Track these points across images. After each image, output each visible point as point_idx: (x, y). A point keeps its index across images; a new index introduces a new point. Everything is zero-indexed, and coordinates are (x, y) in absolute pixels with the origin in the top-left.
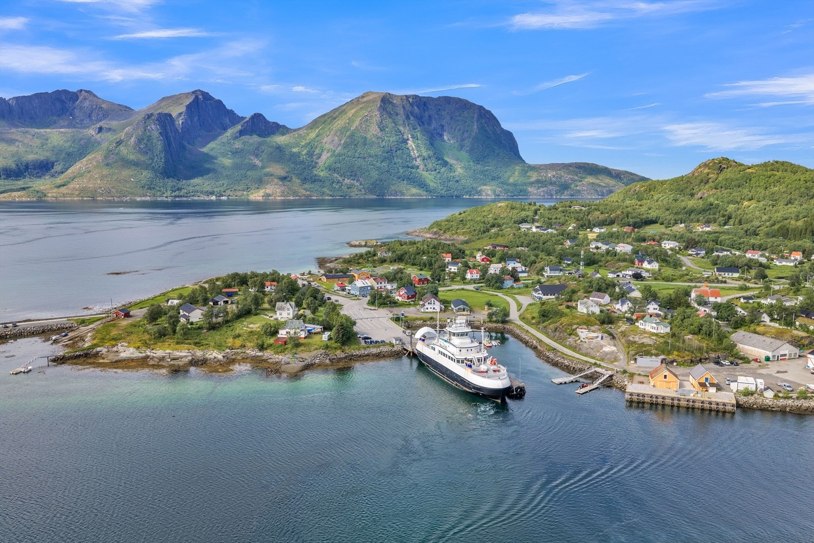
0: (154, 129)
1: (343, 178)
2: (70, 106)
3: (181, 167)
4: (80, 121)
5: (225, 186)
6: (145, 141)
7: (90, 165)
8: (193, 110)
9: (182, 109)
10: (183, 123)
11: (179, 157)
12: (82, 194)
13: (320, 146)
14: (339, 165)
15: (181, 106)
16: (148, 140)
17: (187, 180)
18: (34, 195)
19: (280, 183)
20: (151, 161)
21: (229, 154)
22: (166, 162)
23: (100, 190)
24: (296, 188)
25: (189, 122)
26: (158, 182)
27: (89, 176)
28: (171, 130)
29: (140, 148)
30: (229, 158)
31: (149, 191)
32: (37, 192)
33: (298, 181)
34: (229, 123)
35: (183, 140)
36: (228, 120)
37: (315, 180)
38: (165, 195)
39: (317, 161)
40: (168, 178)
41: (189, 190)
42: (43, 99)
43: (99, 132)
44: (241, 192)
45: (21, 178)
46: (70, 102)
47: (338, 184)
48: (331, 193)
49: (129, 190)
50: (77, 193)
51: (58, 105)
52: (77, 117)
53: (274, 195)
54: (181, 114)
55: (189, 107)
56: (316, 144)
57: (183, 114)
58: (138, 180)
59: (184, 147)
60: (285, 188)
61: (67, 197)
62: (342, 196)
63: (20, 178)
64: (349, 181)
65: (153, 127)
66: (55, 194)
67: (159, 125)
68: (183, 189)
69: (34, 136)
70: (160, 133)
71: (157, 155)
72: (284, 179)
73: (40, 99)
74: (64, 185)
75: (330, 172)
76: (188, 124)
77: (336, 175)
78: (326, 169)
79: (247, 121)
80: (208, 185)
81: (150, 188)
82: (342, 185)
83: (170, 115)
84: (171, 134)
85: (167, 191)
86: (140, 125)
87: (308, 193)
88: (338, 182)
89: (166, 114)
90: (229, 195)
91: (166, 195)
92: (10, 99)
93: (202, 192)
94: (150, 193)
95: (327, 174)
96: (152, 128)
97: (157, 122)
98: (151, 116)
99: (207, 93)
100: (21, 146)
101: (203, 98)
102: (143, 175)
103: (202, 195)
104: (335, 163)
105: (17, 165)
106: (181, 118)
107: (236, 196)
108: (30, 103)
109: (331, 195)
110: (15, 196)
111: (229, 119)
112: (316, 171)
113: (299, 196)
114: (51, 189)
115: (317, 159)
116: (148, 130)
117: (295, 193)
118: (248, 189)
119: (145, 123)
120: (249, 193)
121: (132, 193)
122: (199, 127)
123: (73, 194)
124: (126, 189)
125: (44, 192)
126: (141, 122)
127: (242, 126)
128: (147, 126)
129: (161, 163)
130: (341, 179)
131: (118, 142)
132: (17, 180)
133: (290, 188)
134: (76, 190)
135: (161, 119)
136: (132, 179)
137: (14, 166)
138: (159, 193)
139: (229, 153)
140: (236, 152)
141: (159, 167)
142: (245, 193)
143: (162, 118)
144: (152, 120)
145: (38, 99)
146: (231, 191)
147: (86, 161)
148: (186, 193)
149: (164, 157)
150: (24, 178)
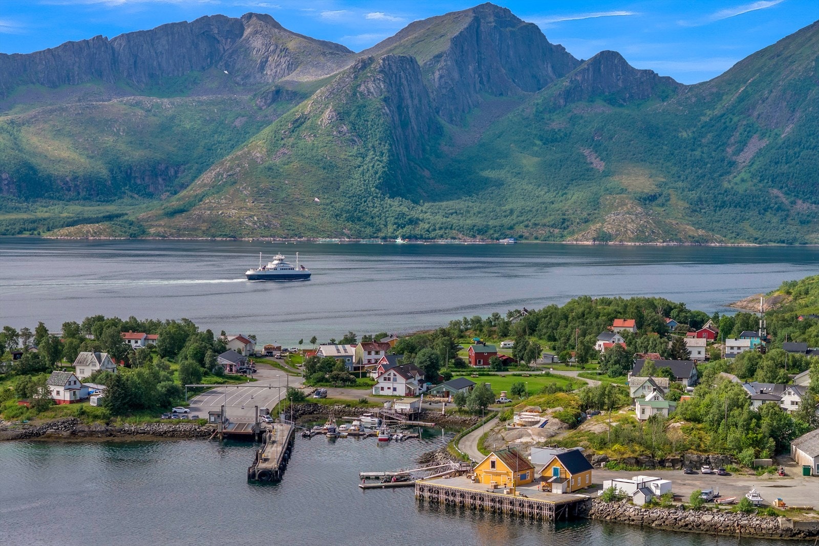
0: (372, 90)
1: (793, 199)
2: (226, 48)
3: (427, 173)
4: (242, 79)
5: (514, 216)
6: (352, 118)
7: (238, 169)
8: (465, 48)
9: (444, 45)
10: (441, 77)
11: (424, 150)
12: (213, 230)
13: (745, 123)
14: (784, 168)
15: (442, 39)
16: (358, 115)
17: (434, 201)
18: (124, 230)
19: (639, 210)
20: (360, 159)
21: (535, 145)
22: (390, 162)
23: (249, 221)
24: (674, 222)
25: (456, 75)
26: (371, 204)
27: (231, 192)
28: (411, 92)
29: (340, 132)
30: (535, 154)
31: (349, 225)
32: (131, 224)
33: (682, 205)
34: (551, 74)
35: (438, 113)
36: (550, 69)
37: (724, 202)
38: (381, 235)
39: (734, 158)
40: (392, 197)
41: (434, 225)
42: (177, 36)
43: (274, 100)
44: (547, 229)
45: (116, 198)
46: (226, 39)
47: (780, 213)
48: (757, 234)
49: (307, 221)
50: (204, 227)
51: (203, 46)
52: (238, 71)
53: (619, 238)
54: (438, 57)
55: (457, 42)
56: (735, 119)
57: (443, 58)
58: (328, 201)
59: (438, 131)
60: (648, 222)
61: (184, 235)
62: (783, 242)
63: (113, 198)
64: (806, 206)
65: (371, 86)
66: (163, 230)
67: (384, 82)
68: (422, 220)
69: (150, 111)
70: (385, 100)
71: (373, 147)
72: (650, 199)
73: (170, 37)
74: (181, 211)
75: (761, 185)
76: (452, 80)
77: (775, 191)
78: (753, 176)
79: (584, 70)
80: (479, 213)
81: (351, 219)
82: (787, 215)
83: (412, 61)
84: (409, 102)
85: (386, 226)
86: (344, 82)
87: (700, 232)
88: (778, 209)
89: (403, 60)
90: (521, 237)
91: (383, 235)
92: (116, 39)
93: (461, 229)
94: (351, 229)
95: (754, 188)
96: (368, 89)
97: (380, 76)
98: (370, 64)
99: (506, 11)
100: (123, 132)
101: (495, 21)
102: (340, 190)
103: (460, 236)
104: (776, 163)
105: (111, 171)
106: (439, 66)
107: (536, 238)
108: (153, 45)
109: (756, 239)
110: (88, 232)
111: (552, 67)
112: (729, 182)
113: (680, 240)
114: (158, 217)
115: (734, 154)
116: (361, 93)
117: (670, 233)
118: (563, 223)
119: (356, 77)
120: (565, 232)
121: (312, 229)
122: (478, 85)
123: (195, 230)
124: (301, 220)
125: (144, 224)
126: (348, 76)
127: (571, 81)
128: (360, 85)
129: (381, 165)
130: (787, 202)
131: (297, 120)
132: (107, 201)
133: (659, 222)
134: (204, 221)
135: (390, 69)
136: (316, 199)
137: (104, 173)
138: (369, 230)
139: (538, 142)
140: (554, 140)
141: (376, 173)
142: (557, 231)
143: (394, 69)
144: (371, 71)
145: (168, 35)
146: (527, 226)
147: (232, 160)
148: (428, 231)
149: (389, 151)
150: (120, 198)
